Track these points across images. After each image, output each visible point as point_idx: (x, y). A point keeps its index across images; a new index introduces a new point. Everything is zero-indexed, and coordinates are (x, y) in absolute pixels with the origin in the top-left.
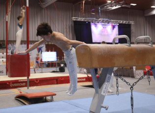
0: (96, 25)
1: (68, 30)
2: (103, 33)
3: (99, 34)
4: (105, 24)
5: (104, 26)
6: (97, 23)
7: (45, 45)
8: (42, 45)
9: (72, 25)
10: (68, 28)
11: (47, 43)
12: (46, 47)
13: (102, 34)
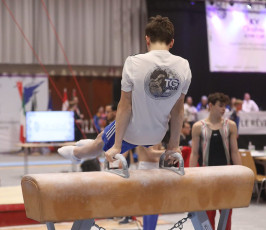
0: (224, 13)
1: (127, 30)
2: (250, 40)
3: (234, 44)
4: (256, 8)
5: (253, 16)
6: (228, 6)
7: (45, 80)
8: (38, 80)
9: (140, 11)
10: (126, 19)
11: (53, 73)
12: (51, 86)
13: (243, 43)
